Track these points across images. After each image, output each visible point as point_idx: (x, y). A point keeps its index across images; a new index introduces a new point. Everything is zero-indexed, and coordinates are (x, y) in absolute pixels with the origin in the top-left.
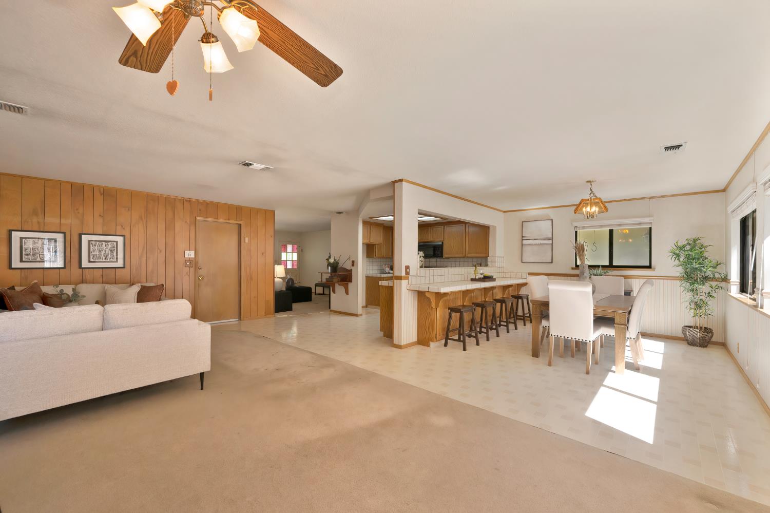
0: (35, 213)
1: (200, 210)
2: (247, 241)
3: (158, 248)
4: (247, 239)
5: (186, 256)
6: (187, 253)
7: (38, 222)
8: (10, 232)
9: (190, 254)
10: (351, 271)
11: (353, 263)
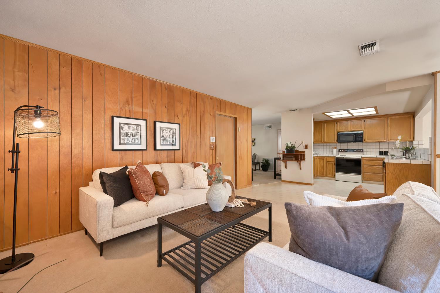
0: (127, 103)
1: (217, 106)
2: (240, 131)
3: (197, 135)
4: (240, 128)
5: (211, 141)
6: (211, 138)
7: (129, 111)
8: (113, 118)
9: (213, 140)
10: (304, 152)
11: (306, 147)
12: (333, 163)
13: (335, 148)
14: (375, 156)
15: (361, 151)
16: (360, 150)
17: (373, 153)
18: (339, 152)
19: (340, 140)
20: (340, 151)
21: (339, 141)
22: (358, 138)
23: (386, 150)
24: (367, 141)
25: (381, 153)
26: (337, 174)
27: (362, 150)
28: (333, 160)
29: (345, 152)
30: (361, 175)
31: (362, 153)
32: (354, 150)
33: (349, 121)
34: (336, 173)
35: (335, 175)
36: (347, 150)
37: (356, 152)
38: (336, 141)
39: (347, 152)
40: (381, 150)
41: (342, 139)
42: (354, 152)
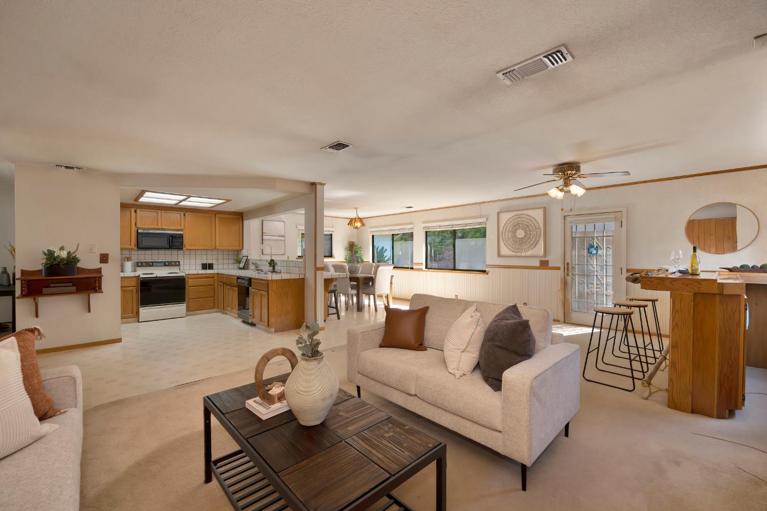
10: (99, 271)
11: (104, 258)
12: (134, 289)
13: (128, 259)
14: (195, 272)
15: (177, 264)
16: (175, 262)
17: (193, 267)
18: (138, 266)
19: (143, 244)
20: (139, 264)
21: (140, 247)
22: (174, 242)
23: (209, 262)
24: (187, 247)
25: (204, 266)
26: (142, 309)
27: (179, 262)
28: (134, 283)
29: (150, 266)
30: (185, 304)
31: (178, 267)
32: (165, 262)
33: (159, 211)
34: (140, 309)
35: (138, 313)
36: (152, 262)
37: (168, 266)
38: (133, 246)
39: (152, 266)
40: (205, 262)
41: (146, 242)
42: (165, 265)
